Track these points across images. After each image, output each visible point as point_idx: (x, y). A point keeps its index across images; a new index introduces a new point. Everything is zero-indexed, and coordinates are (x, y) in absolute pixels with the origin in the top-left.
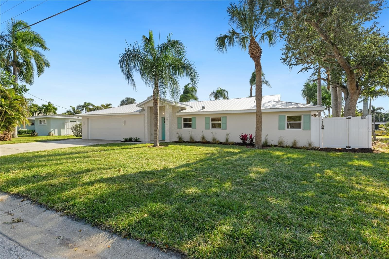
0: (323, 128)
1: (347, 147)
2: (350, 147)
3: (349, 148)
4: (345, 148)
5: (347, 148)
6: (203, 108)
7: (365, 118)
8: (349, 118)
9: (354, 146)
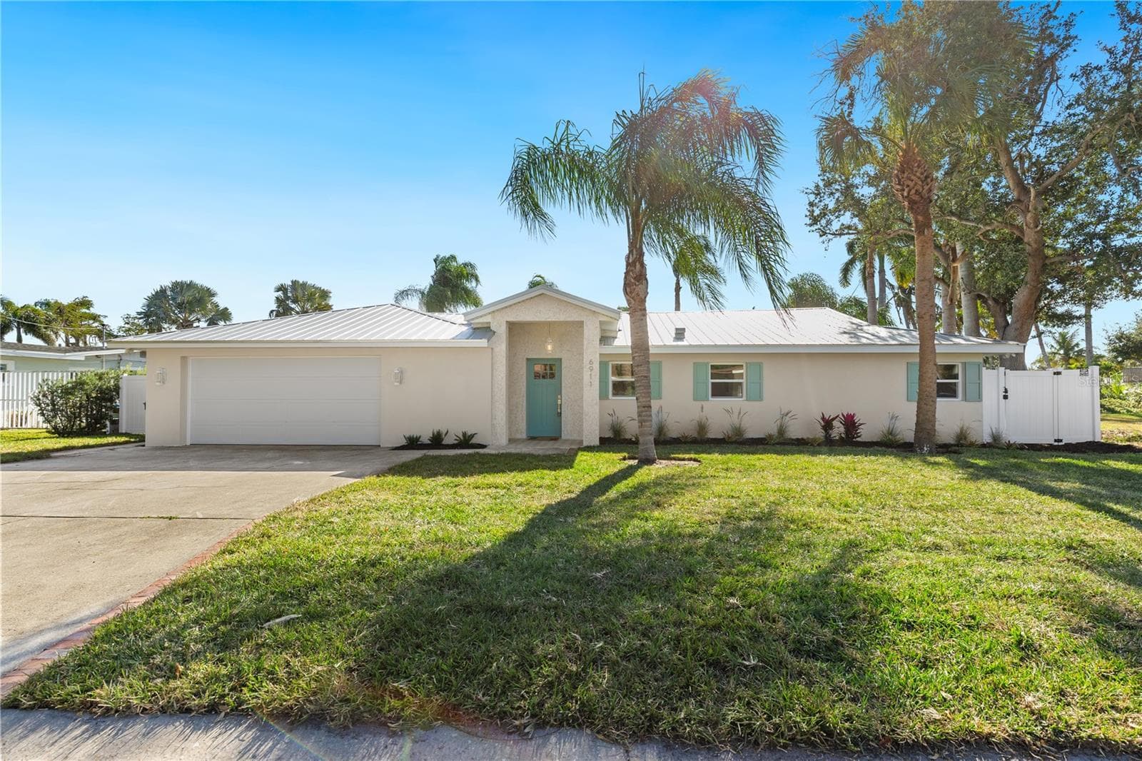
0: (1006, 397)
1: (1055, 441)
2: (1061, 441)
3: (1060, 444)
4: (1052, 442)
5: (1056, 444)
6: (680, 334)
7: (1086, 374)
8: (1058, 373)
9: (1069, 438)
